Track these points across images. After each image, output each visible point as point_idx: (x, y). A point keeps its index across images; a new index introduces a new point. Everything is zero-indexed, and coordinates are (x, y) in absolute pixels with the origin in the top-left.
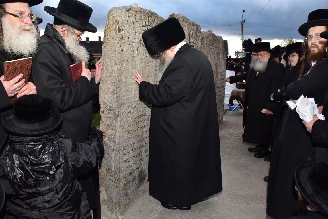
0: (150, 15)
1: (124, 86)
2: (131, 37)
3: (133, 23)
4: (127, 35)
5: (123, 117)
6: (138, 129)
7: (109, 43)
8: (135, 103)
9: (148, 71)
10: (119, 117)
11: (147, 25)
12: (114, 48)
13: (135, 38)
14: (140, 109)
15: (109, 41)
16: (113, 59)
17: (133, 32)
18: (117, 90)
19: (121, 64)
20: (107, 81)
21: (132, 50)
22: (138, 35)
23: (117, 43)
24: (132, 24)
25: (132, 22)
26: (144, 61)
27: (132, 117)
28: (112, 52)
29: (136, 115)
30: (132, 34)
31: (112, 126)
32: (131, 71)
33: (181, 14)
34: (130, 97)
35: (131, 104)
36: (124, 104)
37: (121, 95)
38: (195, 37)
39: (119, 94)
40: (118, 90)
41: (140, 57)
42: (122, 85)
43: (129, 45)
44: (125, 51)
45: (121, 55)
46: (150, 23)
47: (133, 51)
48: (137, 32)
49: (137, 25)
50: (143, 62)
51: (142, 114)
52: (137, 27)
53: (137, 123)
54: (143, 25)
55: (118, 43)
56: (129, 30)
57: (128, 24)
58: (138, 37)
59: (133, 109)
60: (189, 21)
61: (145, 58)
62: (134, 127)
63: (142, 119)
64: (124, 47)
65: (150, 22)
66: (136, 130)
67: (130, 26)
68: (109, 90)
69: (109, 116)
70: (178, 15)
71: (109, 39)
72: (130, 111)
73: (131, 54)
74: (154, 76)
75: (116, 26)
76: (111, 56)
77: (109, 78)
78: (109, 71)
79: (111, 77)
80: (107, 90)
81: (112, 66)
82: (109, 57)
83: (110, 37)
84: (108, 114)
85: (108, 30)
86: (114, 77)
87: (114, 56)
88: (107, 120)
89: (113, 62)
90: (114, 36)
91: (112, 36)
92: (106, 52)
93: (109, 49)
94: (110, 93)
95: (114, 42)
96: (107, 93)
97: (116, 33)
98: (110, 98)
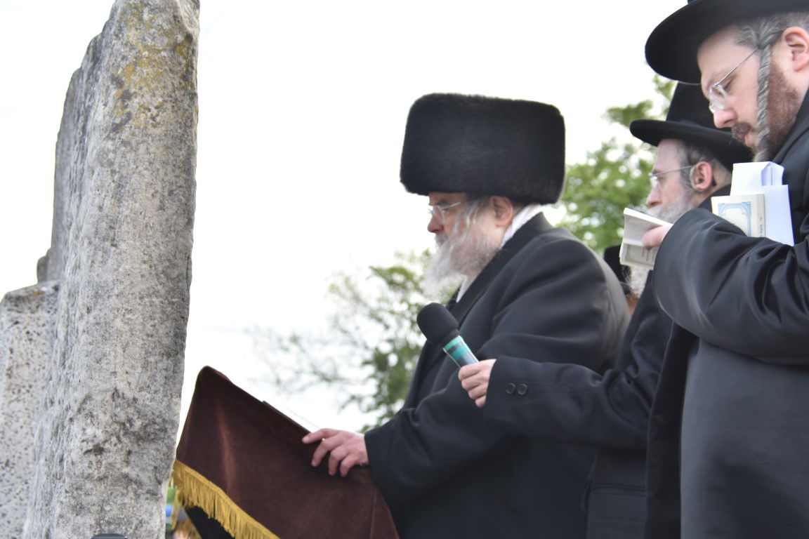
12: (183, 153)
15: (153, 118)
16: (180, 200)
20: (141, 298)
28: (170, 168)
31: (135, 522)
69: (126, 470)
75: (189, 58)
76: (163, 188)
77: (157, 285)
78: (157, 251)
79: (164, 280)
80: (145, 337)
81: (172, 229)
82: (156, 192)
83: (156, 104)
84: (124, 461)
85: (148, 74)
86: (179, 281)
87: (180, 187)
88: (111, 494)
89: (179, 212)
90: (179, 99)
91: (167, 98)
92: (137, 167)
93: (150, 153)
94: (157, 351)
95: (180, 128)
96: (144, 352)
97: (189, 88)
98: (158, 375)
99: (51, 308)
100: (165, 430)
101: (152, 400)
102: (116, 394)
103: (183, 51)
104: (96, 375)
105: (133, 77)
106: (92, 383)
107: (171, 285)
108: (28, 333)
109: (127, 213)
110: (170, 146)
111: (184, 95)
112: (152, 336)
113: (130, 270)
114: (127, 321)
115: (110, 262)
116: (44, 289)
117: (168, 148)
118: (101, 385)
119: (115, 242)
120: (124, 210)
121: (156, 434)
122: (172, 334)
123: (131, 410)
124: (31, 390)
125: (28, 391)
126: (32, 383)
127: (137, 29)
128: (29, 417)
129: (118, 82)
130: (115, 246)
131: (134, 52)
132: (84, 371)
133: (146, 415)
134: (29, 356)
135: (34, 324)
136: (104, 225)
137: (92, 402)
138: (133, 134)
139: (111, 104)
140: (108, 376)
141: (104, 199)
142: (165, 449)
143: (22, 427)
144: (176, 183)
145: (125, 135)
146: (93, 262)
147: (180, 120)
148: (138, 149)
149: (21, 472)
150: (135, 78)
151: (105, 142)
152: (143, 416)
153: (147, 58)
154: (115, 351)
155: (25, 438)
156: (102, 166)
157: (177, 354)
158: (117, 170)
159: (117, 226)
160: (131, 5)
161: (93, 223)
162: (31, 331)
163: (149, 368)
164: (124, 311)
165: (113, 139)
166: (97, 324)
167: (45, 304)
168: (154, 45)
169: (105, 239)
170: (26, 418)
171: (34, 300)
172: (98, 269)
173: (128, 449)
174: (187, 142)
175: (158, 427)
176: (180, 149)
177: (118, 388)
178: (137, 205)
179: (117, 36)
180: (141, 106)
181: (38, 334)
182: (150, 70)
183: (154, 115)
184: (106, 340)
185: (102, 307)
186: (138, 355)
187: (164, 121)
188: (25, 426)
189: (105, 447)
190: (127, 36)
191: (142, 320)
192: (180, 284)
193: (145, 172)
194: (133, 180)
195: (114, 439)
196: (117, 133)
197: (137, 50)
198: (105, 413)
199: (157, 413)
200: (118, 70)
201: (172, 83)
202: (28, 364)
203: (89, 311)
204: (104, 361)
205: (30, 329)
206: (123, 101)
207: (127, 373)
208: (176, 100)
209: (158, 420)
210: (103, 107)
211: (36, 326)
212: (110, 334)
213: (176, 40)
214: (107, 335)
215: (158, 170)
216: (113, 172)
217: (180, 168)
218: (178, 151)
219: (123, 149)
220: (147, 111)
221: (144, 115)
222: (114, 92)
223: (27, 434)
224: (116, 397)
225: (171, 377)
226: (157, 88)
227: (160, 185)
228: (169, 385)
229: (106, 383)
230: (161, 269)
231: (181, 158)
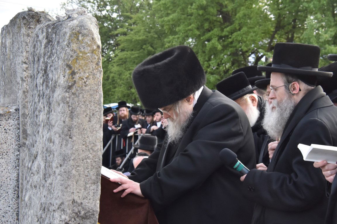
7: (84, 88)
15: (85, 83)
20: (83, 160)
28: (92, 104)
75: (99, 56)
76: (90, 112)
77: (88, 154)
78: (88, 140)
79: (91, 152)
80: (85, 177)
81: (94, 130)
82: (87, 114)
83: (86, 77)
85: (82, 64)
87: (97, 111)
89: (97, 122)
91: (90, 74)
92: (79, 104)
93: (84, 98)
94: (90, 182)
96: (84, 183)
97: (99, 68)
98: (90, 192)
99: (14, 118)
100: (94, 215)
101: (88, 203)
102: (74, 201)
103: (97, 53)
104: (65, 194)
105: (76, 65)
106: (64, 198)
107: (95, 154)
108: (5, 129)
109: (75, 124)
110: (92, 94)
111: (97, 72)
112: (88, 176)
113: (77, 148)
114: (77, 171)
115: (69, 145)
116: (11, 110)
117: (92, 95)
118: (67, 198)
119: (71, 137)
120: (74, 122)
121: (90, 216)
122: (95, 174)
123: (80, 208)
124: (8, 154)
125: (6, 154)
126: (8, 151)
127: (76, 43)
128: (7, 165)
129: (69, 67)
130: (71, 138)
131: (76, 54)
132: (60, 193)
133: (86, 209)
134: (6, 140)
135: (7, 125)
136: (66, 129)
137: (64, 205)
138: (77, 90)
139: (67, 77)
140: (70, 194)
141: (66, 118)
142: (93, 222)
143: (4, 170)
144: (95, 110)
145: (73, 90)
146: (61, 145)
147: (96, 83)
148: (79, 96)
149: (5, 189)
150: (77, 65)
151: (65, 93)
152: (85, 209)
153: (81, 56)
154: (73, 184)
155: (6, 174)
156: (64, 103)
157: (98, 183)
158: (71, 105)
159: (71, 130)
160: (73, 33)
161: (61, 128)
162: (6, 129)
163: (87, 190)
164: (76, 166)
165: (69, 92)
166: (65, 172)
167: (11, 117)
168: (84, 51)
169: (66, 135)
170: (6, 166)
171: (7, 115)
172: (64, 148)
173: (78, 223)
174: (99, 92)
175: (90, 213)
176: (96, 95)
177: (75, 199)
178: (80, 120)
179: (68, 46)
180: (80, 78)
181: (9, 130)
182: (83, 62)
183: (85, 81)
184: (69, 179)
185: (67, 165)
186: (82, 185)
187: (89, 84)
188: (5, 169)
189: (69, 223)
190: (72, 46)
191: (83, 170)
192: (98, 153)
193: (82, 106)
194: (77, 110)
195: (73, 219)
196: (70, 89)
197: (77, 53)
198: (69, 209)
199: (91, 208)
200: (69, 62)
201: (92, 67)
202: (6, 143)
203: (61, 166)
204: (69, 188)
205: (6, 128)
206: (72, 76)
207: (78, 192)
208: (94, 74)
209: (91, 211)
210: (63, 77)
211: (8, 126)
212: (70, 176)
213: (93, 48)
214: (69, 177)
215: (88, 105)
216: (69, 106)
217: (96, 103)
218: (95, 96)
219: (73, 96)
220: (82, 80)
221: (81, 81)
222: (68, 71)
223: (7, 172)
224: (74, 203)
225: (96, 192)
226: (86, 69)
227: (88, 111)
228: (95, 196)
229: (69, 197)
230: (90, 147)
231: (97, 99)
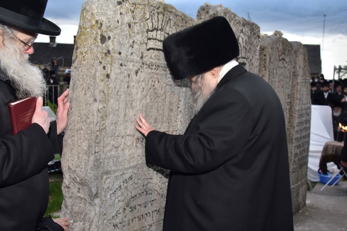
0: (161, 10)
1: (110, 139)
2: (125, 51)
3: (130, 26)
4: (117, 48)
5: (106, 196)
6: (134, 221)
7: (83, 62)
8: (130, 171)
9: (156, 111)
10: (98, 197)
11: (155, 29)
12: (93, 71)
13: (132, 54)
14: (140, 181)
15: (84, 57)
16: (91, 91)
17: (128, 43)
18: (95, 147)
19: (105, 101)
20: (77, 131)
21: (126, 74)
22: (137, 47)
23: (98, 62)
24: (128, 27)
25: (127, 23)
26: (149, 93)
27: (123, 198)
28: (88, 78)
29: (131, 192)
30: (127, 46)
31: (84, 214)
32: (123, 113)
33: (221, 6)
34: (120, 159)
35: (121, 173)
36: (108, 173)
37: (103, 157)
38: (248, 48)
39: (100, 156)
40: (97, 148)
41: (141, 87)
42: (105, 139)
43: (121, 65)
44: (112, 76)
45: (104, 84)
46: (162, 25)
47: (129, 76)
48: (135, 41)
49: (136, 28)
50: (146, 96)
51: (143, 191)
52: (136, 32)
53: (133, 209)
54: (148, 29)
55: (101, 62)
56: (121, 39)
57: (120, 28)
58: (139, 51)
59: (125, 181)
60: (237, 18)
61: (150, 88)
62: (126, 216)
63: (143, 201)
64: (111, 70)
65: (160, 23)
66: (131, 222)
67: (123, 30)
68: (81, 147)
69: (79, 195)
70: (215, 7)
71: (84, 54)
72: (120, 187)
73: (125, 81)
74: (167, 121)
75: (97, 31)
76: (86, 86)
77: (82, 126)
78: (83, 112)
79: (85, 124)
80: (78, 146)
81: (88, 103)
82: (84, 88)
83: (85, 51)
84: (78, 191)
85: (83, 39)
86: (90, 124)
87: (92, 85)
88: (75, 203)
89: (91, 96)
90: (93, 49)
91: (89, 49)
92: (78, 78)
93: (82, 72)
94: (82, 152)
95: (93, 61)
96: (77, 153)
97: (97, 43)
98: (82, 162)
102: (69, 168)
103: (95, 28)
104: (63, 160)
105: (79, 40)
107: (87, 126)
110: (89, 68)
111: (95, 47)
113: (74, 119)
114: (72, 140)
118: (64, 164)
120: (74, 95)
123: (75, 174)
127: (83, 20)
133: (80, 177)
138: (78, 64)
140: (66, 161)
144: (90, 84)
145: (75, 64)
147: (93, 58)
148: (79, 70)
153: (83, 32)
154: (68, 152)
157: (90, 153)
159: (72, 101)
163: (79, 159)
164: (71, 136)
165: (73, 66)
168: (86, 26)
173: (78, 187)
176: (92, 70)
177: (69, 166)
178: (78, 93)
180: (81, 52)
182: (84, 37)
186: (75, 154)
187: (87, 58)
189: (69, 186)
191: (77, 140)
192: (91, 126)
193: (81, 80)
194: (77, 83)
195: (72, 184)
197: (81, 29)
198: (67, 174)
201: (91, 42)
204: (65, 155)
206: (76, 51)
207: (72, 160)
213: (92, 23)
215: (85, 78)
217: (92, 77)
219: (75, 70)
221: (81, 56)
225: (87, 163)
226: (86, 44)
230: (84, 119)
231: (93, 73)
